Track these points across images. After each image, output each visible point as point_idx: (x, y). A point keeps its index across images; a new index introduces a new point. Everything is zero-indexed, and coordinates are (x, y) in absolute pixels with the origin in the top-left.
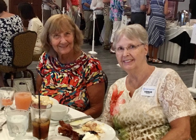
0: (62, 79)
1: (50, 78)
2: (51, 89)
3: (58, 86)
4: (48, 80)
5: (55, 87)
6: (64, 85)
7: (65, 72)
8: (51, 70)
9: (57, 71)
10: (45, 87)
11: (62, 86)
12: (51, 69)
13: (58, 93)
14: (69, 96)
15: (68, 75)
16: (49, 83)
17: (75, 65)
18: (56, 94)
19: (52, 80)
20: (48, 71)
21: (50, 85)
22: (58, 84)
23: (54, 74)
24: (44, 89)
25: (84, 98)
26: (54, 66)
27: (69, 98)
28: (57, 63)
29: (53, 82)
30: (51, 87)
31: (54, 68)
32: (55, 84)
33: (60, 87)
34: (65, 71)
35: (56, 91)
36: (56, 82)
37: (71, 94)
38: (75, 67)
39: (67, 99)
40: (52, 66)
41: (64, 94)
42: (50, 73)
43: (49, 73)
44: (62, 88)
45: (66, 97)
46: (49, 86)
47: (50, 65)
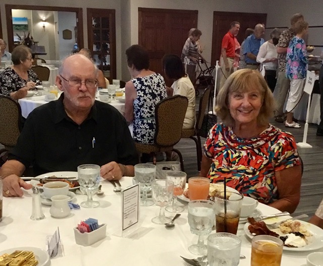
0: (238, 159)
1: (223, 159)
2: (224, 172)
3: (233, 168)
4: (219, 161)
5: (229, 169)
6: (242, 167)
7: (243, 150)
8: (223, 148)
9: (232, 148)
10: (215, 169)
11: (239, 169)
12: (224, 146)
13: (233, 178)
14: (248, 182)
15: (248, 154)
16: (220, 164)
17: (259, 141)
18: (230, 178)
19: (225, 161)
20: (220, 149)
21: (222, 167)
22: (233, 165)
23: (228, 153)
24: (214, 173)
25: (269, 185)
26: (229, 142)
27: (248, 184)
28: (232, 137)
29: (226, 163)
30: (223, 170)
31: (228, 144)
32: (229, 165)
33: (236, 169)
34: (245, 148)
35: (230, 175)
36: (230, 164)
37: (251, 179)
38: (258, 143)
39: (245, 185)
40: (226, 142)
41: (241, 179)
42: (223, 151)
43: (221, 151)
44: (239, 171)
45: (244, 183)
46: (221, 169)
47: (223, 142)
